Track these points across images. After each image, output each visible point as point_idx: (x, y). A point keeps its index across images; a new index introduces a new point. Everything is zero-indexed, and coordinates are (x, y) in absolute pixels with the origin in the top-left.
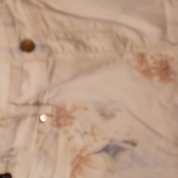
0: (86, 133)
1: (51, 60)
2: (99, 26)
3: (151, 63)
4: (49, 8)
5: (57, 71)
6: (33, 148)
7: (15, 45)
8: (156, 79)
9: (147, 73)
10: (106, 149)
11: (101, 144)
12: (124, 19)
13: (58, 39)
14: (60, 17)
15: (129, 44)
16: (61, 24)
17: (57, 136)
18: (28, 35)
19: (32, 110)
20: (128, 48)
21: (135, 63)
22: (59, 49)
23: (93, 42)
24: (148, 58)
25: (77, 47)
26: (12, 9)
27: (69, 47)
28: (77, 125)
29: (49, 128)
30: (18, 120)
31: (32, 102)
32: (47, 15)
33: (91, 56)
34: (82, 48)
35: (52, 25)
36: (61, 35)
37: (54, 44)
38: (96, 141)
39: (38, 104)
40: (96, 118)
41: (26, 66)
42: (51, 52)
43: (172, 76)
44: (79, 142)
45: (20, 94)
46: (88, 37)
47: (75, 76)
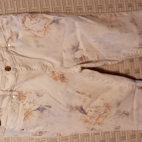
0: (30, 103)
1: (17, 73)
2: (36, 61)
3: (57, 75)
4: (17, 54)
5: (19, 78)
6: (9, 108)
7: (3, 68)
8: (59, 81)
9: (55, 79)
10: (38, 109)
11: (37, 107)
12: (46, 58)
13: (20, 66)
14: (21, 58)
15: (48, 68)
16: (21, 60)
17: (19, 104)
18: (9, 64)
19: (9, 93)
20: (48, 69)
21: (51, 75)
22: (20, 70)
23: (34, 67)
24: (56, 73)
25: (27, 69)
26: (3, 55)
27: (24, 69)
28: (27, 99)
29: (16, 101)
30: (4, 97)
31: (9, 90)
32: (16, 57)
33: (33, 72)
34: (29, 69)
35: (17, 60)
36: (21, 65)
37: (18, 68)
38: (34, 106)
39: (11, 91)
40: (35, 97)
41: (7, 76)
42: (16, 70)
43: (65, 80)
44: (28, 106)
45: (4, 87)
46: (32, 65)
47: (26, 80)
